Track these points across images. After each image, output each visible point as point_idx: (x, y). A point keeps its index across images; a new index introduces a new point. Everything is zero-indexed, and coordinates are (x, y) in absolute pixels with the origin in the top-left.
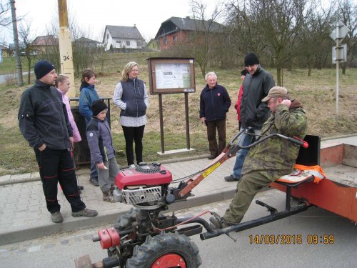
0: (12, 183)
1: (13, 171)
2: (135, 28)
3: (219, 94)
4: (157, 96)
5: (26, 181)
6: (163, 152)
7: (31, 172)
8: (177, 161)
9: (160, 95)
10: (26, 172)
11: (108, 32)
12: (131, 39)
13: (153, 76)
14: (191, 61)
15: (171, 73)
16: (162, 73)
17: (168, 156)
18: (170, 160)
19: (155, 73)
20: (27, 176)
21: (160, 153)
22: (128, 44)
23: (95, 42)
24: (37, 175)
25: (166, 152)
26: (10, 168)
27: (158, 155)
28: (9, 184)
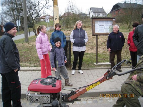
0: (28, 70)
1: (32, 65)
2: (102, 8)
3: (120, 37)
4: (96, 36)
5: (33, 70)
6: (97, 63)
7: (38, 67)
8: (102, 69)
9: (97, 36)
10: (36, 66)
11: (91, 10)
12: (101, 13)
13: (94, 27)
14: (114, 20)
15: (103, 26)
16: (98, 25)
17: (99, 65)
18: (99, 68)
19: (94, 25)
20: (35, 68)
21: (95, 64)
22: (99, 15)
23: (86, 14)
24: (40, 68)
25: (99, 64)
26: (31, 64)
27: (94, 65)
28: (27, 71)
